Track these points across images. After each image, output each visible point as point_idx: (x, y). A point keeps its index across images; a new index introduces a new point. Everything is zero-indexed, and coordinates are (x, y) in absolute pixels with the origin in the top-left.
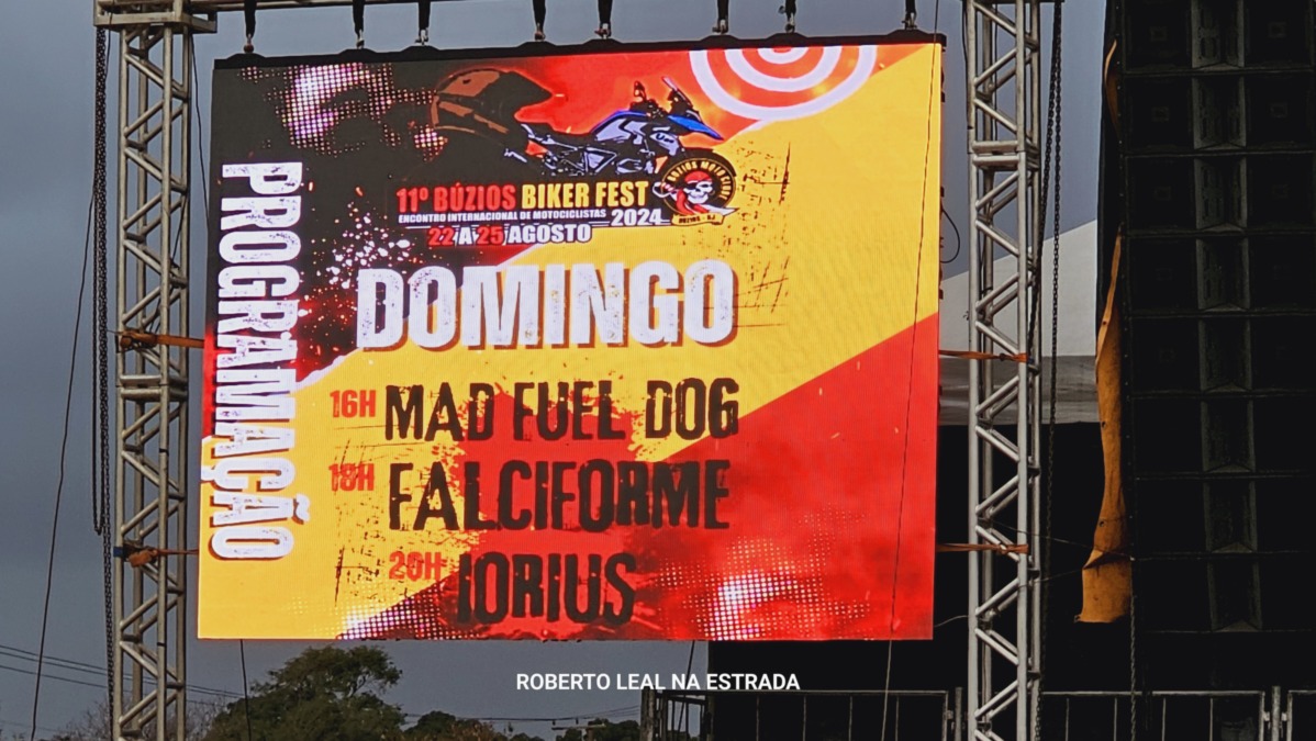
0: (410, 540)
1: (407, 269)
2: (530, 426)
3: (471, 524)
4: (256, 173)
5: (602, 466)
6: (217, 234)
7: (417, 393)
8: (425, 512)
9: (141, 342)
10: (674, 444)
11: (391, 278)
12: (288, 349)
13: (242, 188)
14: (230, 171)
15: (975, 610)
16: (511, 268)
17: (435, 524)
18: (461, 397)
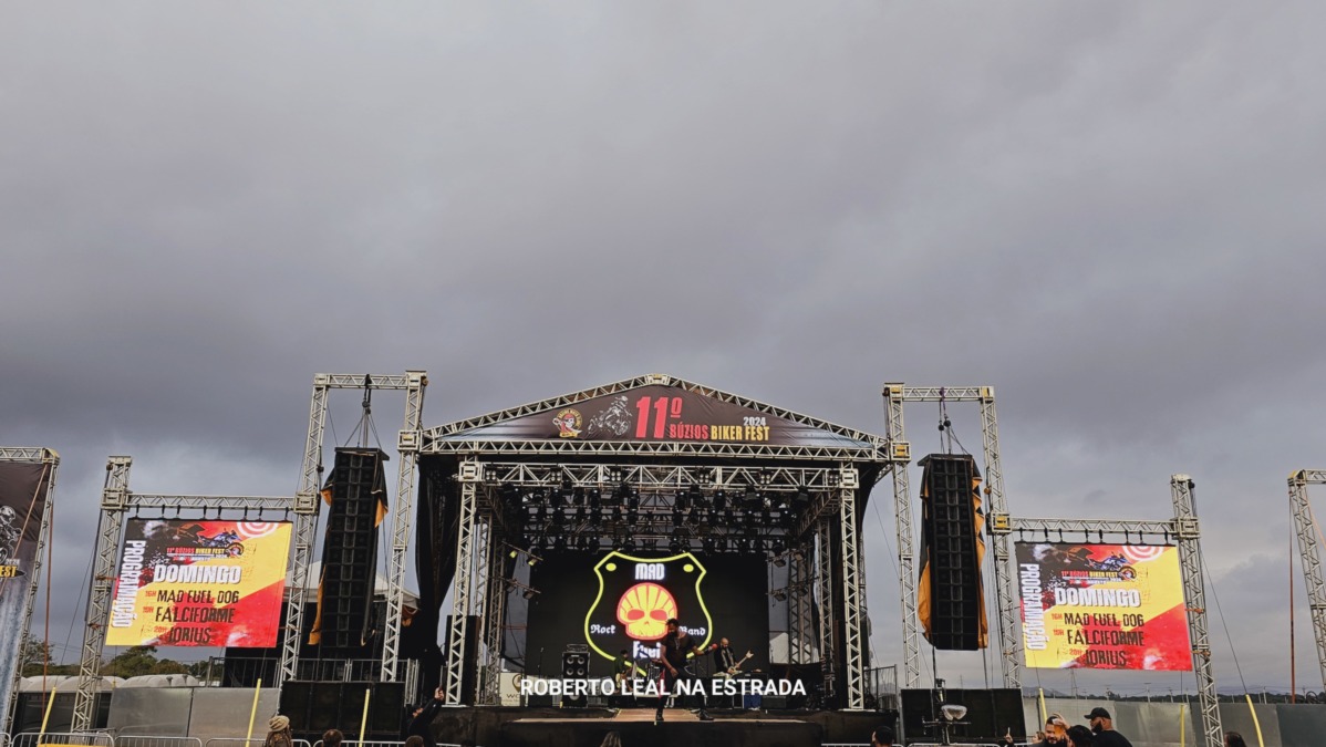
0: (160, 624)
1: (168, 565)
2: (191, 600)
3: (175, 620)
4: (134, 543)
5: (207, 609)
6: (123, 556)
7: (166, 592)
8: (164, 618)
9: (102, 578)
10: (224, 604)
11: (163, 567)
12: (137, 581)
13: (131, 546)
14: (128, 542)
15: (286, 641)
16: (191, 566)
17: (166, 620)
18: (176, 593)
